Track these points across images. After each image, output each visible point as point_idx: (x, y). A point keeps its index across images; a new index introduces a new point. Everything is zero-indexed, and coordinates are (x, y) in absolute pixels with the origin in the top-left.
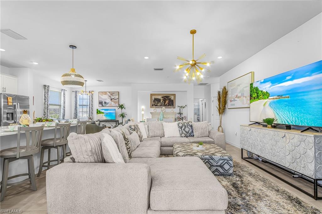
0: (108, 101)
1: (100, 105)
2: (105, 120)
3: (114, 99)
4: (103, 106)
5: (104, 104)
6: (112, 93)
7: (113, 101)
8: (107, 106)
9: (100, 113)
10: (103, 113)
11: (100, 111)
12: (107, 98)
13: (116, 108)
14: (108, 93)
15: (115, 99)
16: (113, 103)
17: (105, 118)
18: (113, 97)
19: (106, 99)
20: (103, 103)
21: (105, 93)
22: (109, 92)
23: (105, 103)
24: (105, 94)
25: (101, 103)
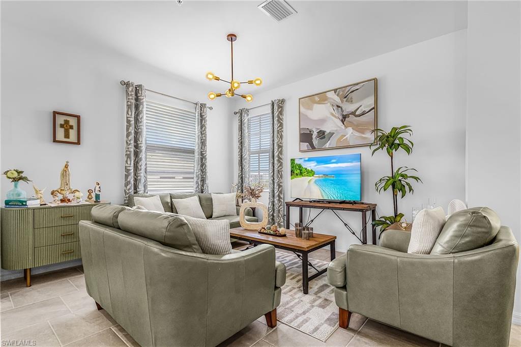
0: (333, 125)
1: (305, 146)
2: (318, 202)
3: (353, 113)
4: (313, 148)
5: (315, 142)
6: (346, 93)
7: (351, 124)
8: (327, 145)
9: (301, 174)
10: (311, 173)
11: (300, 166)
12: (329, 115)
13: (366, 152)
14: (331, 95)
15: (357, 113)
16: (350, 130)
17: (316, 193)
18: (349, 108)
19: (323, 121)
20: (314, 137)
21: (321, 97)
22: (335, 91)
23: (321, 134)
24: (319, 103)
25: (306, 137)
